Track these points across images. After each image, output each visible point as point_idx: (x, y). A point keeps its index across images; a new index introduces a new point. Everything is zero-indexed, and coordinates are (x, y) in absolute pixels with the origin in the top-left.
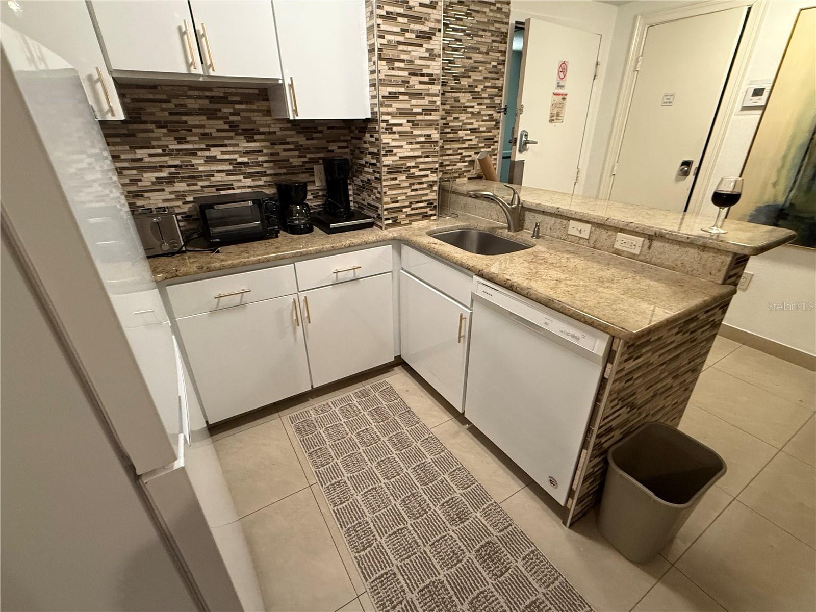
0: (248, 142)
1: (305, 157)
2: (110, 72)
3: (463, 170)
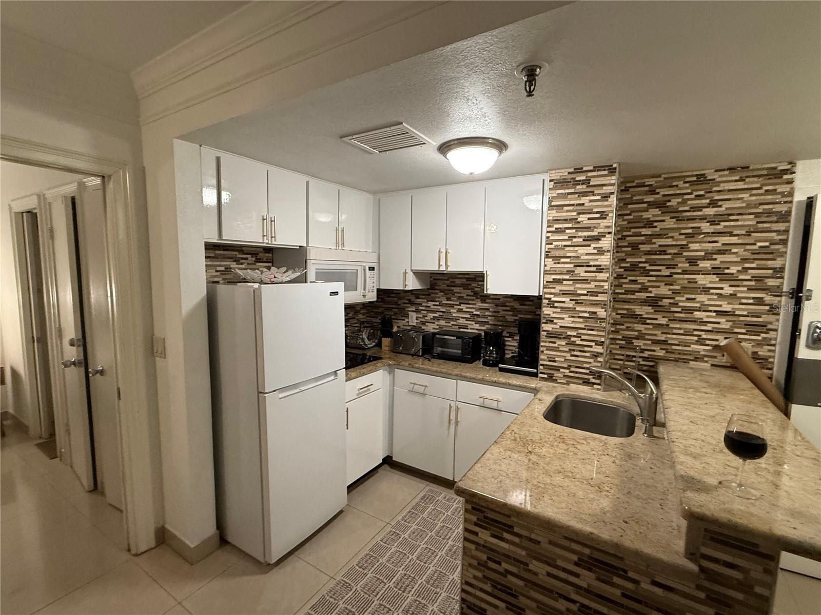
1: (517, 316)
2: (412, 270)
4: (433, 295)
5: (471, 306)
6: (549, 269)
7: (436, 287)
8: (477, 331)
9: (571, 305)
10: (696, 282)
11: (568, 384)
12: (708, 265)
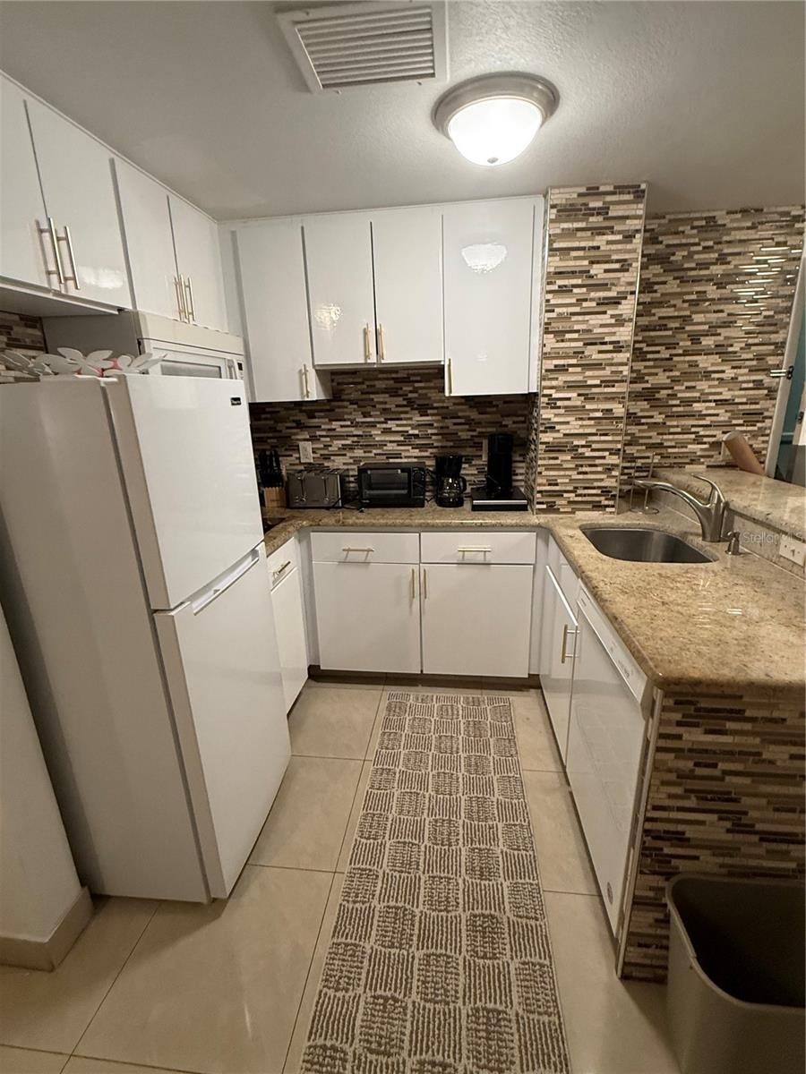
0: (421, 416)
1: (475, 430)
2: (314, 366)
3: (699, 453)
4: (337, 410)
5: (404, 422)
6: (549, 350)
7: (344, 397)
8: (416, 460)
9: (578, 402)
10: (698, 366)
11: (573, 512)
12: (711, 343)
